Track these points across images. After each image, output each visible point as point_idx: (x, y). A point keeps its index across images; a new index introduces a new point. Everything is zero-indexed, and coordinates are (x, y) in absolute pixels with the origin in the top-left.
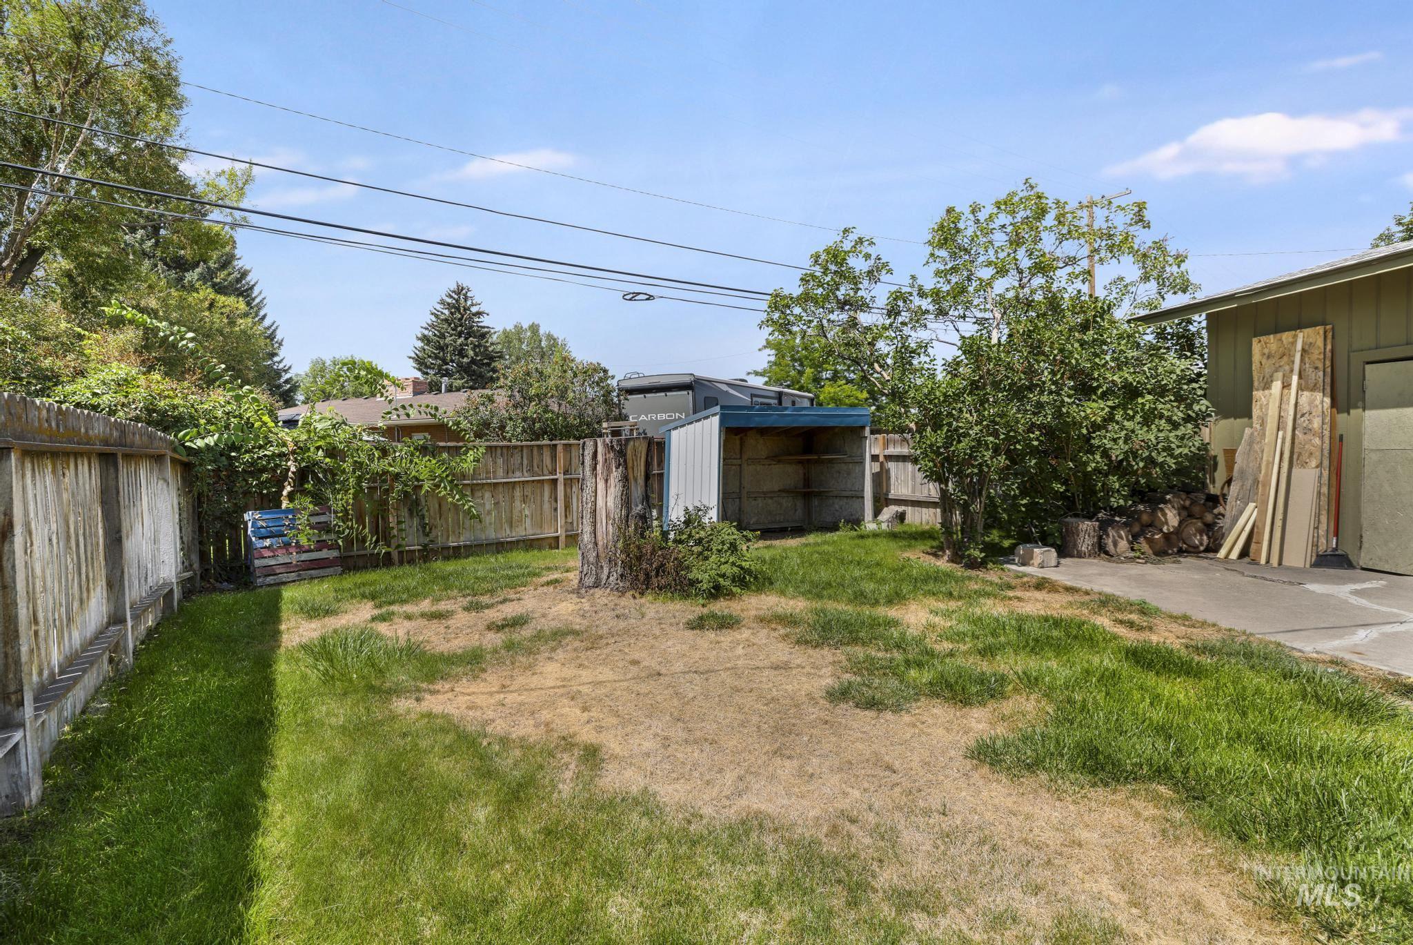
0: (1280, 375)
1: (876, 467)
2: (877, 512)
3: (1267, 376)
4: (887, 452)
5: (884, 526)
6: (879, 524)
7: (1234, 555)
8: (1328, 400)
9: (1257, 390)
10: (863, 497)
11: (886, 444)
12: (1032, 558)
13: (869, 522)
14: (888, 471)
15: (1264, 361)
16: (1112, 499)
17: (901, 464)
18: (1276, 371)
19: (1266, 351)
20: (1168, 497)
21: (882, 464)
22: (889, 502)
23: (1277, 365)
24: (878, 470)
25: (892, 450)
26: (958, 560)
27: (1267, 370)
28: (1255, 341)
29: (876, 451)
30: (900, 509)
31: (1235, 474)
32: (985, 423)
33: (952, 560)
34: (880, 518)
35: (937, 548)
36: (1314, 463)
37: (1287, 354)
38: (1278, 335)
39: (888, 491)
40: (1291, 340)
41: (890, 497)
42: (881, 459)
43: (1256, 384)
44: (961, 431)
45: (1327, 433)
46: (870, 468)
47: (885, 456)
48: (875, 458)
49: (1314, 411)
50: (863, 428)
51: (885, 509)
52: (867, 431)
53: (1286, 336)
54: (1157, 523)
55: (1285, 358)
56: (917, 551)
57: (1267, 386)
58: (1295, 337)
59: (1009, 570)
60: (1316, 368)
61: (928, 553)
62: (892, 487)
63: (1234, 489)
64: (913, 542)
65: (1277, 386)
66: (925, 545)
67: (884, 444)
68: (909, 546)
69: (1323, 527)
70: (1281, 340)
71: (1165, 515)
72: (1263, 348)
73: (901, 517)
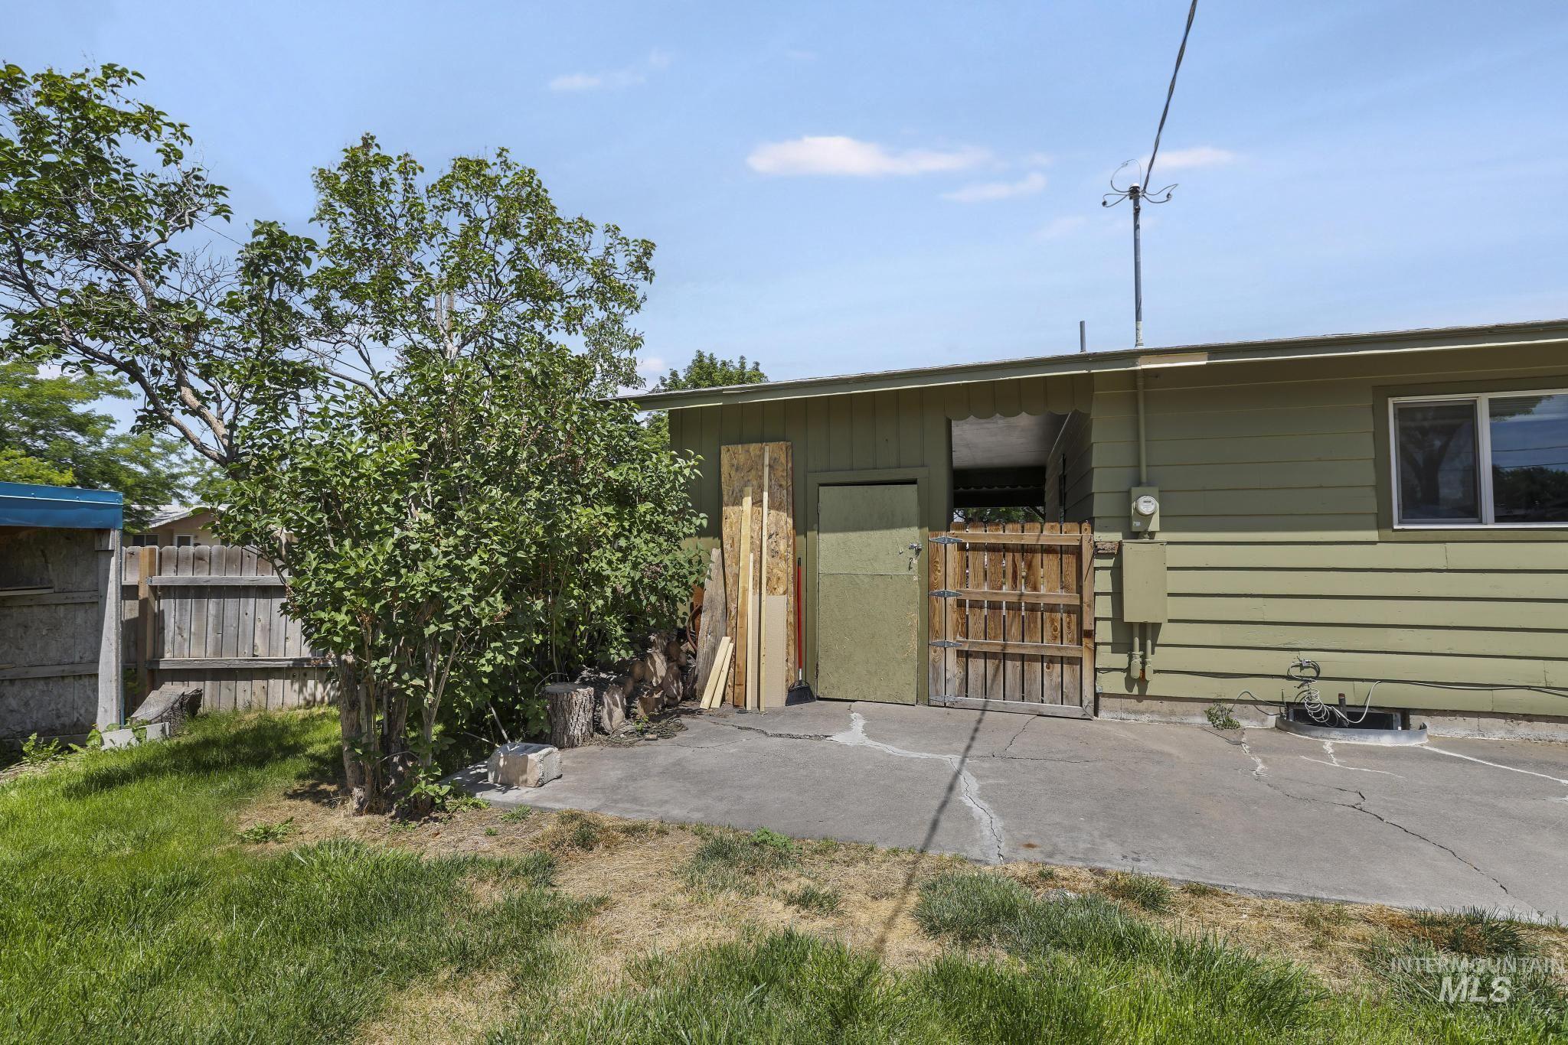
0: (749, 489)
1: (131, 610)
2: (130, 702)
3: (737, 490)
4: (157, 580)
5: (153, 733)
6: (139, 729)
7: (716, 704)
8: (790, 521)
9: (727, 505)
10: (96, 676)
11: (159, 564)
12: (524, 772)
13: (109, 729)
14: (159, 617)
15: (733, 473)
16: (612, 651)
17: (190, 603)
18: (746, 486)
19: (735, 462)
20: (652, 638)
21: (144, 604)
22: (157, 677)
23: (746, 479)
24: (136, 614)
25: (169, 577)
26: (384, 805)
27: (736, 484)
28: (723, 447)
29: (131, 579)
30: (190, 688)
31: (705, 603)
32: (460, 532)
33: (370, 807)
34: (140, 714)
35: (310, 775)
36: (781, 590)
37: (755, 466)
38: (746, 446)
39: (159, 653)
40: (758, 453)
41: (162, 666)
42: (143, 593)
43: (725, 498)
44: (413, 547)
45: (791, 556)
46: (113, 613)
47: (153, 589)
48: (128, 592)
49: (780, 531)
50: (104, 532)
51: (153, 695)
52: (114, 539)
53: (754, 448)
54: (647, 676)
55: (753, 472)
56: (273, 796)
57: (738, 502)
58: (762, 450)
59: (489, 804)
60: (781, 486)
61: (295, 795)
62: (168, 647)
63: (704, 620)
64: (255, 774)
65: (748, 501)
66: (284, 774)
67: (152, 564)
68: (249, 787)
69: (792, 657)
70: (748, 451)
71: (653, 663)
72: (731, 459)
73: (191, 705)
